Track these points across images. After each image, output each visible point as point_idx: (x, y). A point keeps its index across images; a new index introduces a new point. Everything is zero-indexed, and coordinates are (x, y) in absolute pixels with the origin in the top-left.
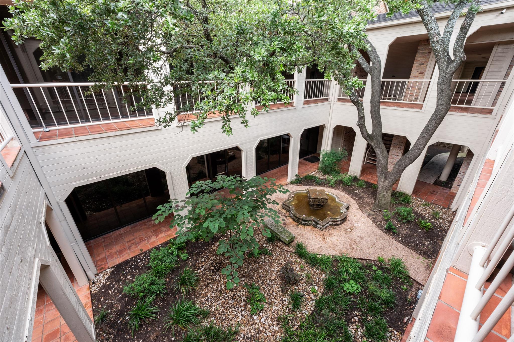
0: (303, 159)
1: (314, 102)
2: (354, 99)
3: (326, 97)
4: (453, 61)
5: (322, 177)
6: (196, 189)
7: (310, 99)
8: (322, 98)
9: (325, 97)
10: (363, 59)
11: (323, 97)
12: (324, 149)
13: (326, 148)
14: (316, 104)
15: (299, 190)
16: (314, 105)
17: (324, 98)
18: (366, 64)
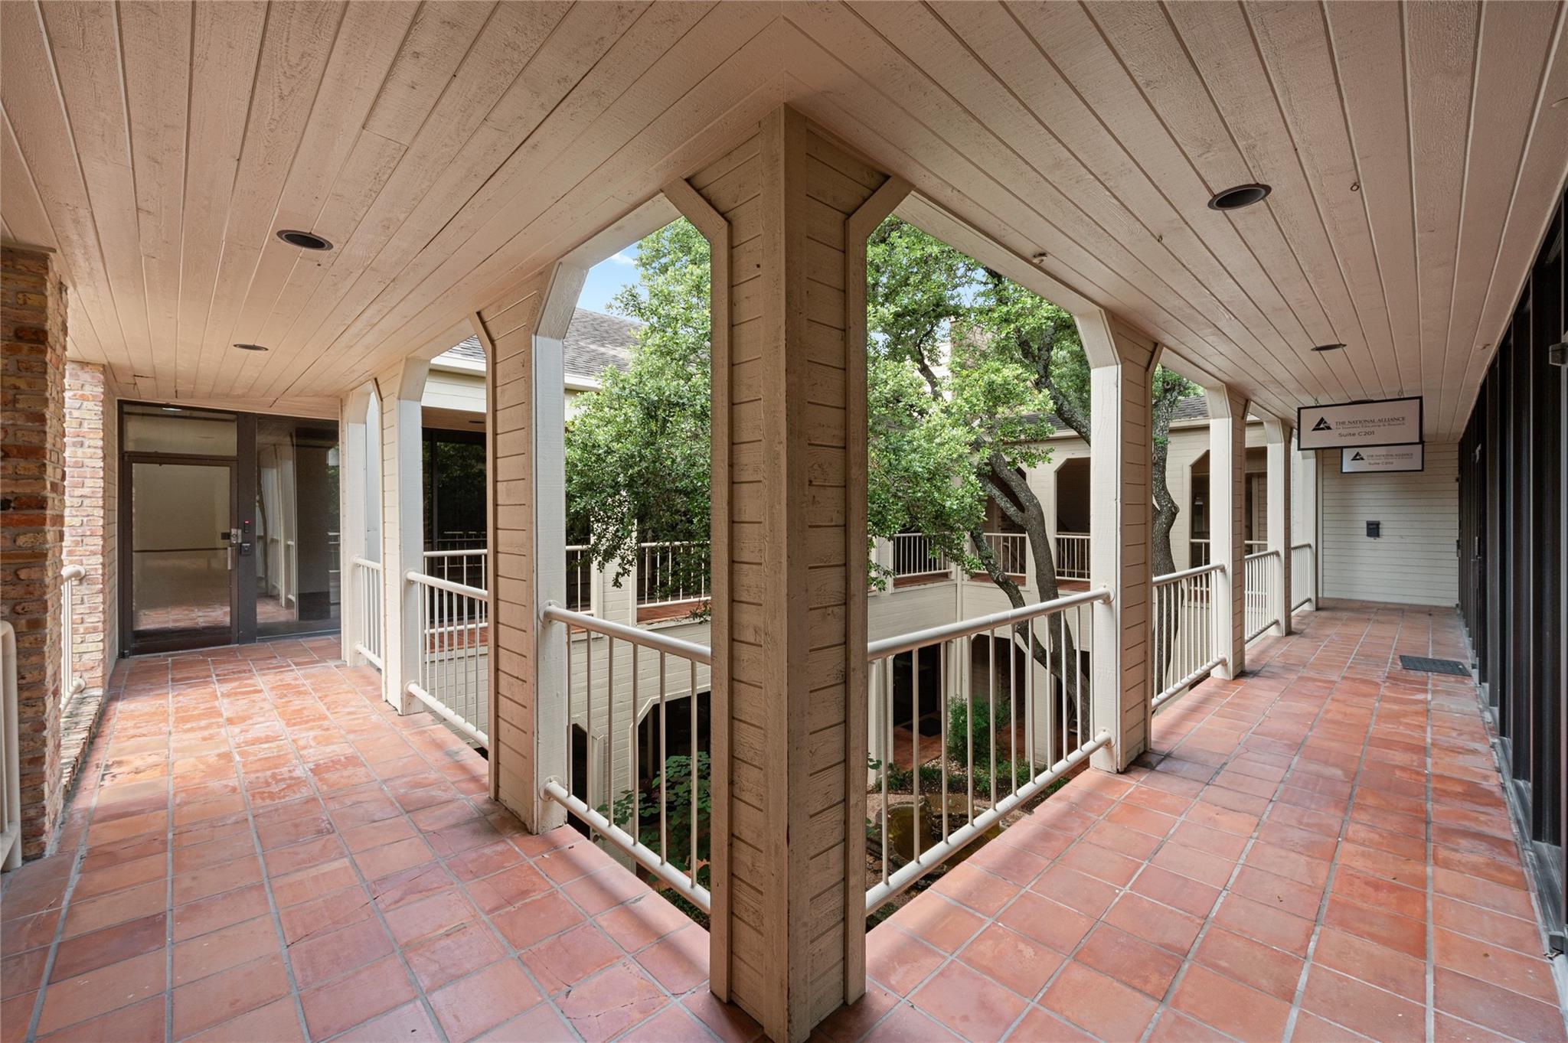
0: (903, 727)
1: (916, 581)
2: (998, 578)
3: (942, 571)
4: (1159, 513)
5: (957, 773)
6: (678, 769)
7: (907, 575)
8: (933, 572)
9: (940, 569)
10: (1005, 499)
11: (935, 569)
12: (953, 695)
13: (958, 692)
14: (923, 587)
15: (902, 803)
16: (917, 587)
17: (938, 571)
18: (1012, 509)
